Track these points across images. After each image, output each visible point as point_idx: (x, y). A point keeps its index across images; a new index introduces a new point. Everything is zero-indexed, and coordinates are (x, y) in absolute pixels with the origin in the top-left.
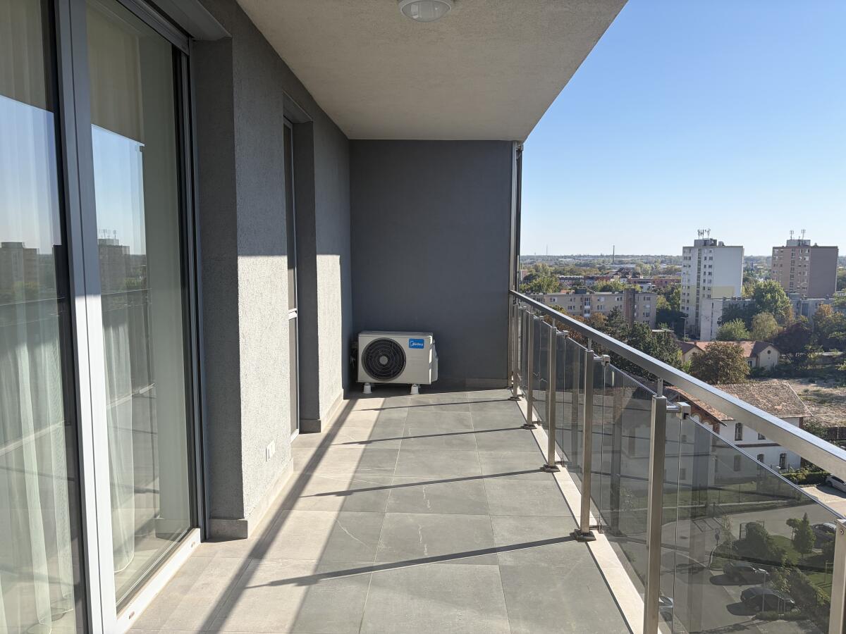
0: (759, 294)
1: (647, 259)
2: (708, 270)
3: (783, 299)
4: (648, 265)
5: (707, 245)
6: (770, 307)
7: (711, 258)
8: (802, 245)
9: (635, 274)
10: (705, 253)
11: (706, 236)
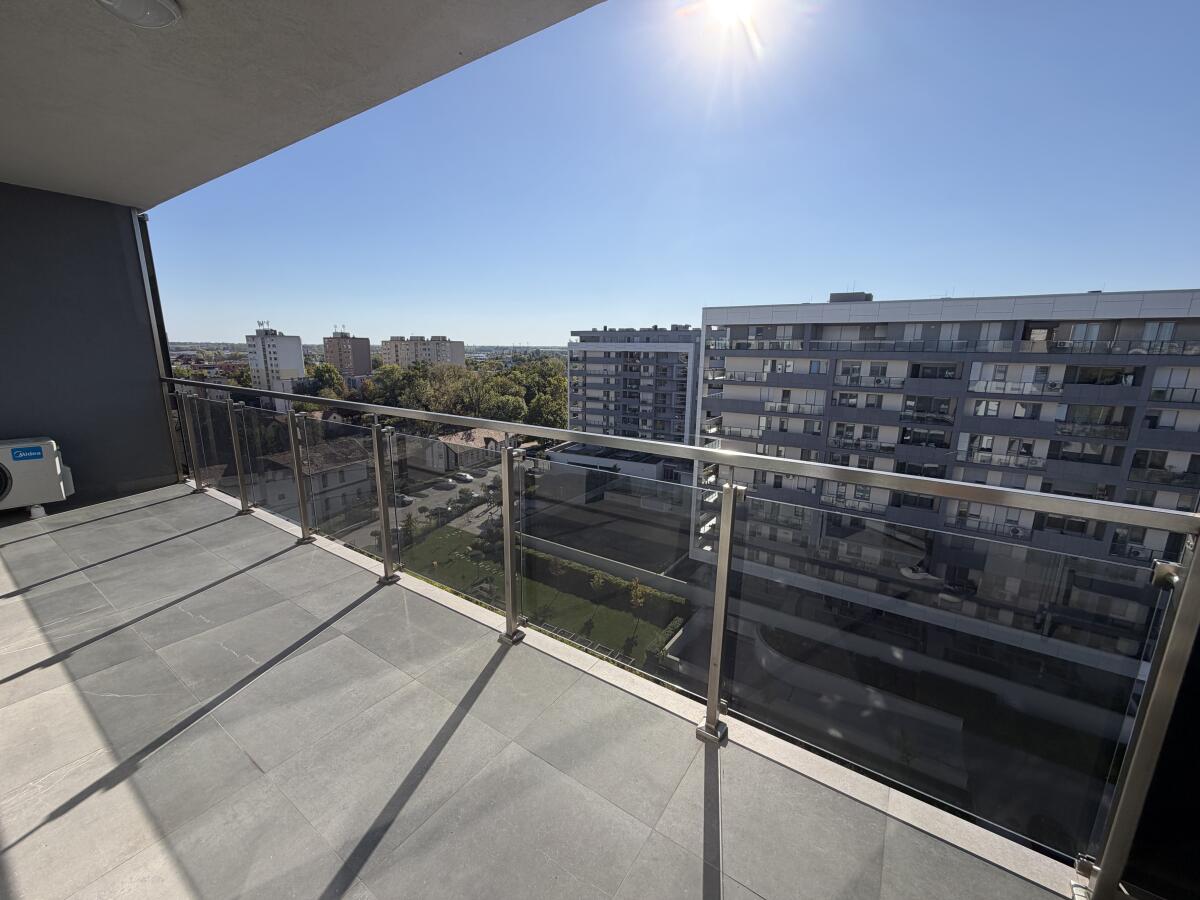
0: (319, 374)
1: (209, 347)
2: (273, 356)
3: (337, 376)
4: (210, 352)
5: (267, 335)
6: (330, 383)
7: (274, 346)
8: (344, 336)
9: (198, 361)
10: (268, 341)
11: (266, 327)
